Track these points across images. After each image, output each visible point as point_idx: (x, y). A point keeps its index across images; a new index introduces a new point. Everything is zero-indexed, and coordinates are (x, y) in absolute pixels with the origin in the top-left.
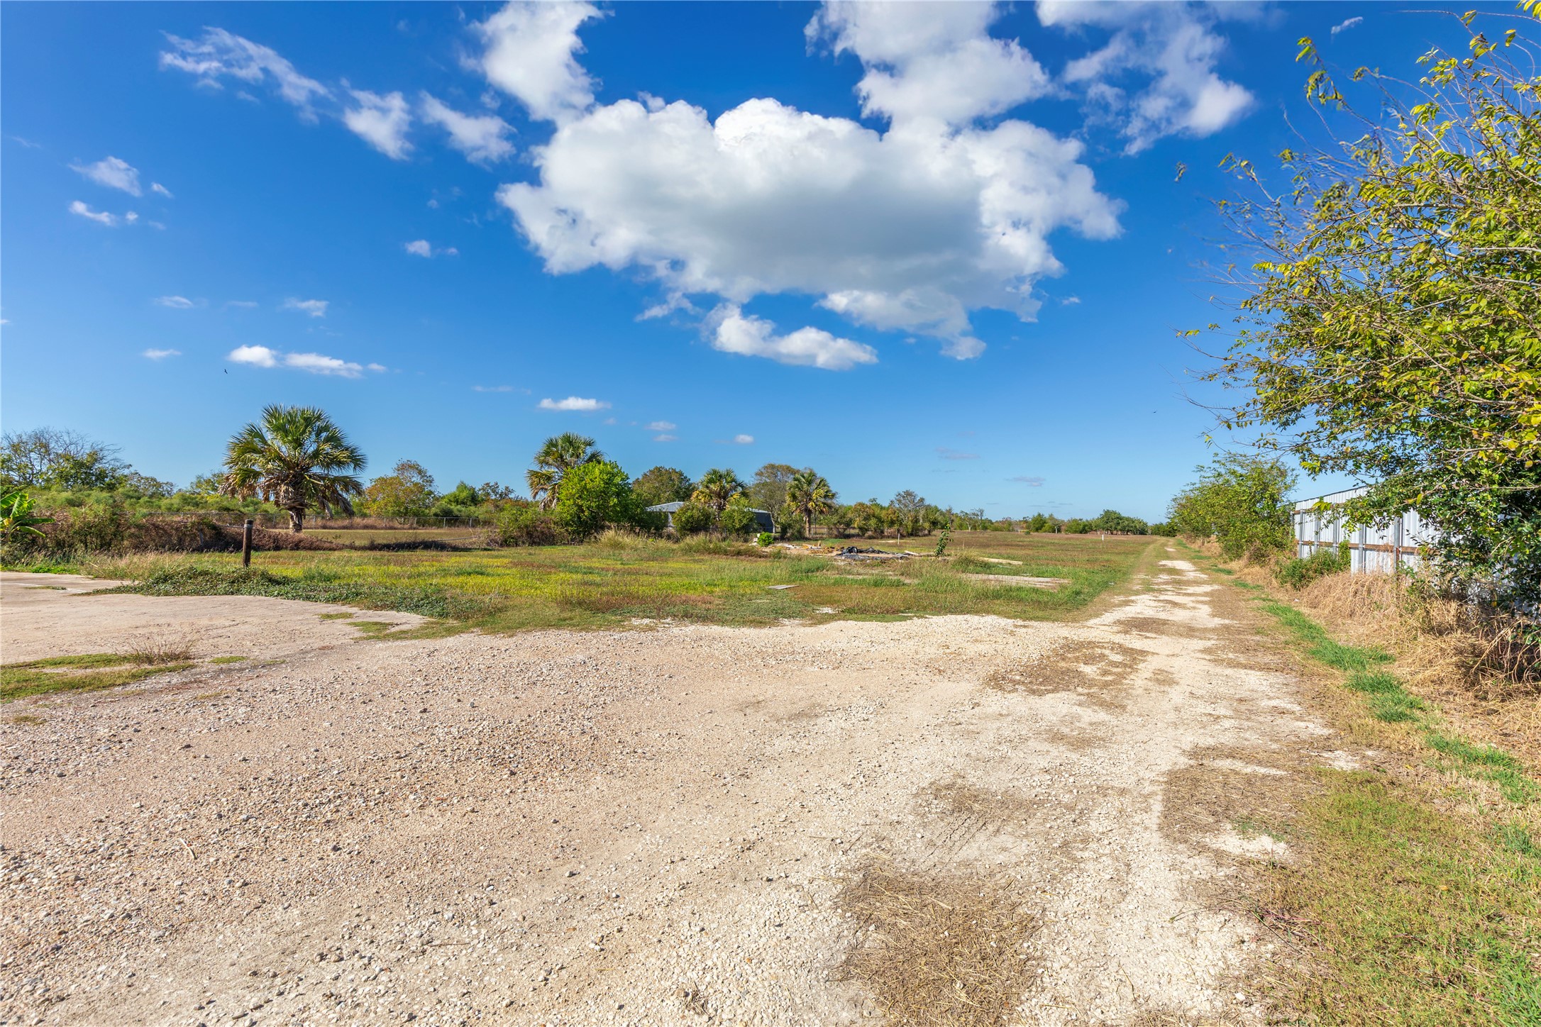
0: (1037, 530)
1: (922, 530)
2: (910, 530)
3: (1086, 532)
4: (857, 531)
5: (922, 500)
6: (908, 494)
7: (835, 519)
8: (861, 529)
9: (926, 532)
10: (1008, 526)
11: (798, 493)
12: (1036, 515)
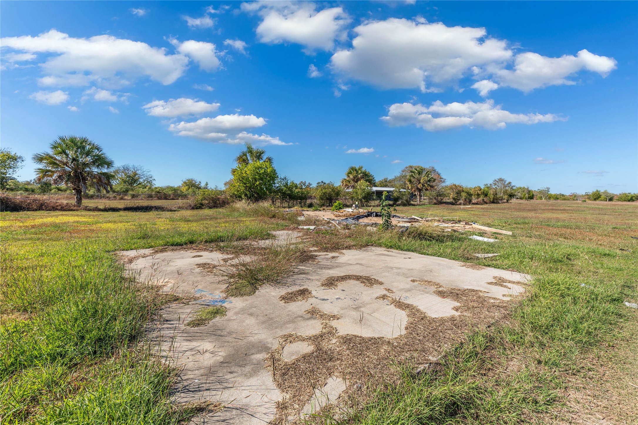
0: (595, 199)
1: (502, 200)
2: (492, 200)
3: (633, 201)
4: (452, 200)
5: (510, 183)
6: (501, 180)
7: (434, 193)
8: (454, 199)
9: (505, 201)
10: (574, 197)
11: (413, 179)
12: (595, 191)
